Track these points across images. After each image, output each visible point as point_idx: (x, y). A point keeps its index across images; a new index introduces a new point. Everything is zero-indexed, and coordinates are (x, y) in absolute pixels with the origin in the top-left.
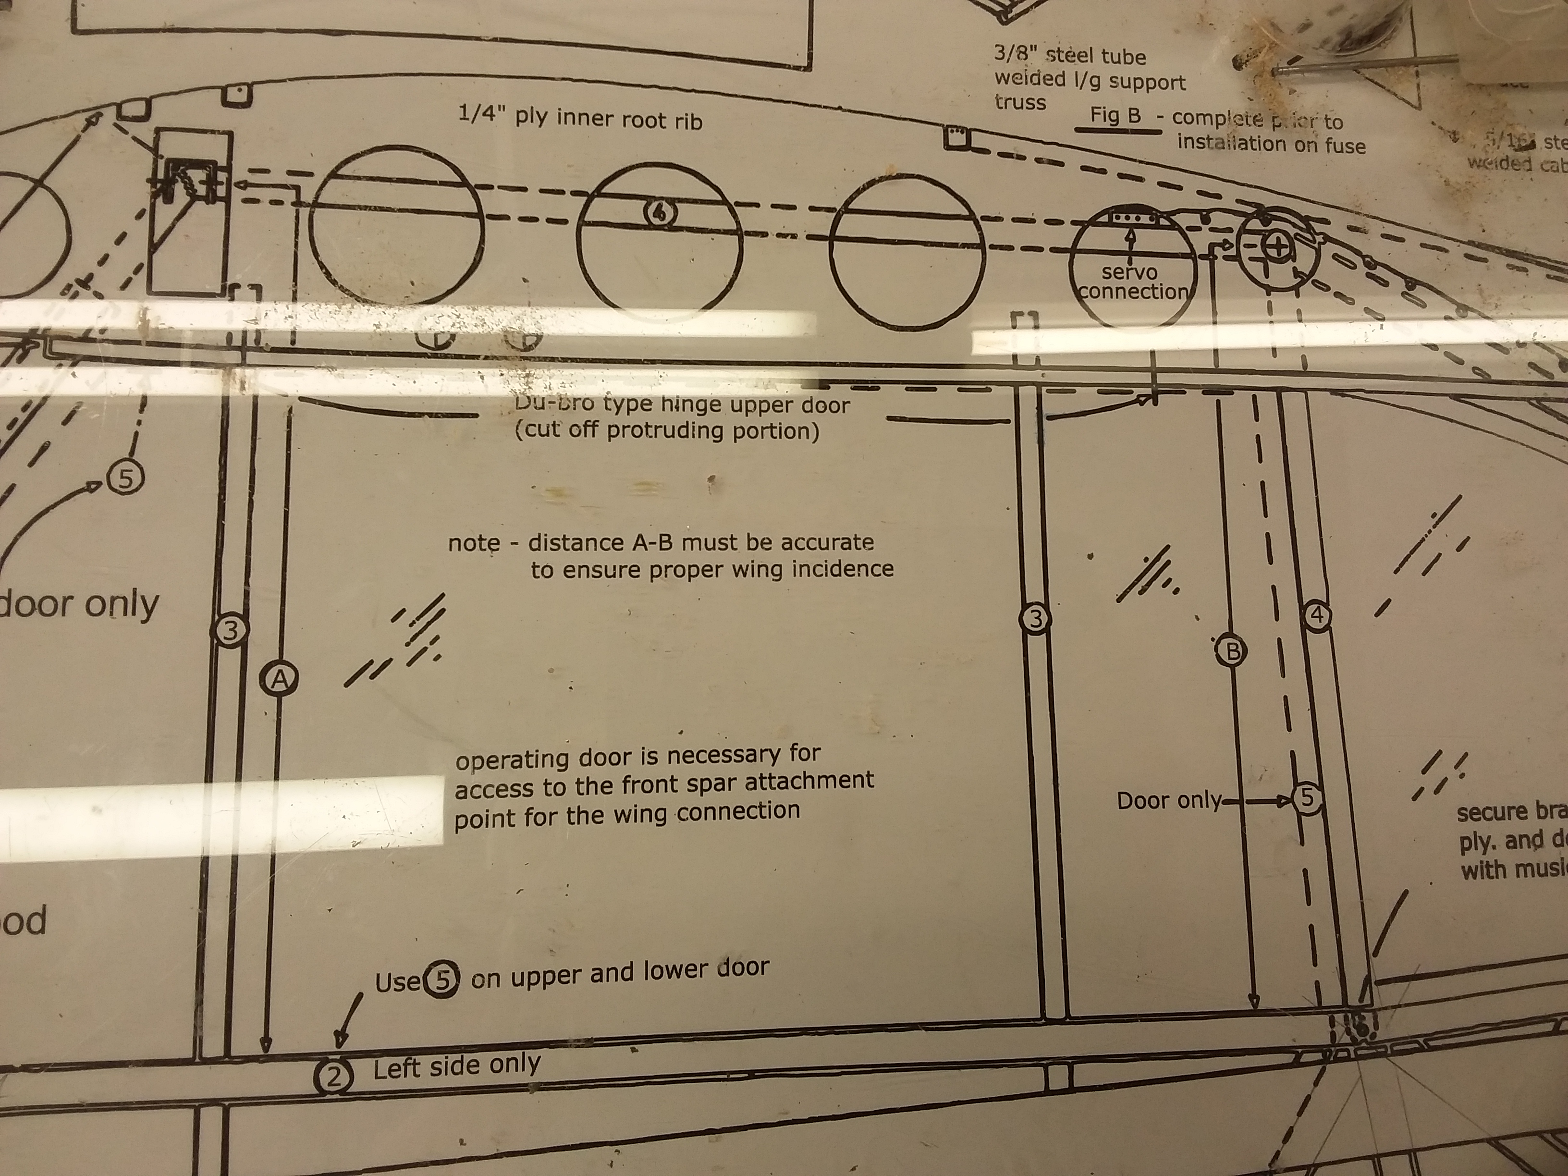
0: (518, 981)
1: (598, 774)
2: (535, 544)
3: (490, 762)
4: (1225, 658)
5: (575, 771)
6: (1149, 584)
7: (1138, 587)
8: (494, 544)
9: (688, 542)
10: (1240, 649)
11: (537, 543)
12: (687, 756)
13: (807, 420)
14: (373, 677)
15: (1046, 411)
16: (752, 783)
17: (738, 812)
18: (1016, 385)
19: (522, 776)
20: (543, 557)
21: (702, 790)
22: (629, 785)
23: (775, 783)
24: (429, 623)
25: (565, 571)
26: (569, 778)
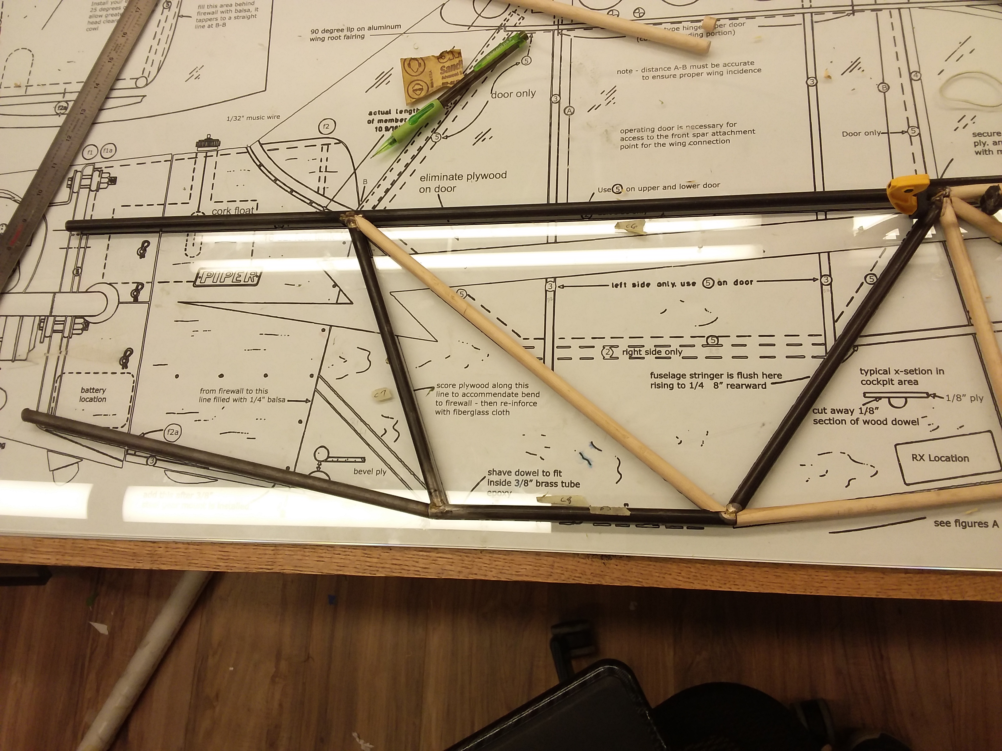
0: (640, 189)
1: (664, 133)
2: (643, 71)
3: (631, 131)
4: (882, 90)
5: (657, 132)
6: (853, 69)
7: (849, 70)
8: (631, 71)
9: (692, 67)
10: (887, 87)
11: (644, 70)
12: (692, 127)
13: (730, 29)
14: (596, 109)
15: (814, 20)
16: (714, 134)
17: (709, 142)
18: (803, 14)
19: (640, 134)
20: (645, 74)
21: (697, 137)
22: (674, 136)
23: (721, 134)
24: (612, 94)
25: (653, 77)
26: (655, 134)
